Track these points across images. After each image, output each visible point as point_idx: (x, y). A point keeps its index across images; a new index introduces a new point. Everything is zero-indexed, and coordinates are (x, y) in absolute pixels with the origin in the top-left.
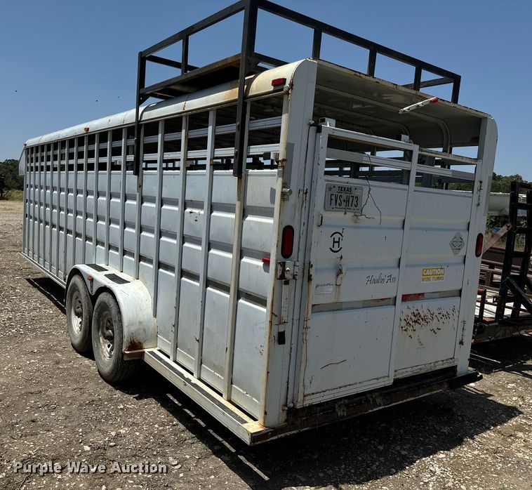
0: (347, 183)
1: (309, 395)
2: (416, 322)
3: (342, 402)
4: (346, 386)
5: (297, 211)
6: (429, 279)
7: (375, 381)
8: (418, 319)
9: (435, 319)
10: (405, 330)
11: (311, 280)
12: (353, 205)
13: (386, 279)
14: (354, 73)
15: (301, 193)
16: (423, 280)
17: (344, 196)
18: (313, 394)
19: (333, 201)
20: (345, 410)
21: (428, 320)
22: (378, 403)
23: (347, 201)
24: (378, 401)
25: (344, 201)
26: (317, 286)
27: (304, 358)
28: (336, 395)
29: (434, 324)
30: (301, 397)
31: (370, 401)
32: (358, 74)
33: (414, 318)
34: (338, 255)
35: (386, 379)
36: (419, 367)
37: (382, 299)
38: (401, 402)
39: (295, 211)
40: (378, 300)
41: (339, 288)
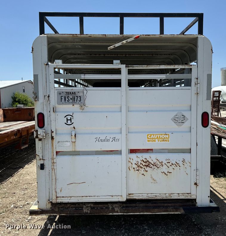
0: (72, 90)
1: (61, 197)
2: (147, 166)
3: (89, 205)
4: (87, 197)
5: (45, 106)
6: (155, 141)
7: (111, 197)
8: (148, 164)
9: (165, 166)
10: (137, 170)
11: (54, 139)
12: (78, 100)
13: (111, 140)
14: (72, 35)
15: (46, 97)
16: (149, 141)
17: (71, 97)
18: (63, 197)
19: (63, 100)
20: (90, 209)
21: (158, 166)
22: (116, 210)
23: (73, 99)
24: (116, 209)
25: (71, 99)
26: (59, 142)
27: (54, 178)
28: (79, 200)
29: (164, 169)
30: (54, 197)
31: (109, 208)
32: (75, 35)
33: (144, 164)
34: (72, 126)
35: (120, 197)
36: (154, 195)
37: (111, 151)
38: (138, 214)
39: (43, 105)
40: (107, 151)
41: (75, 144)
